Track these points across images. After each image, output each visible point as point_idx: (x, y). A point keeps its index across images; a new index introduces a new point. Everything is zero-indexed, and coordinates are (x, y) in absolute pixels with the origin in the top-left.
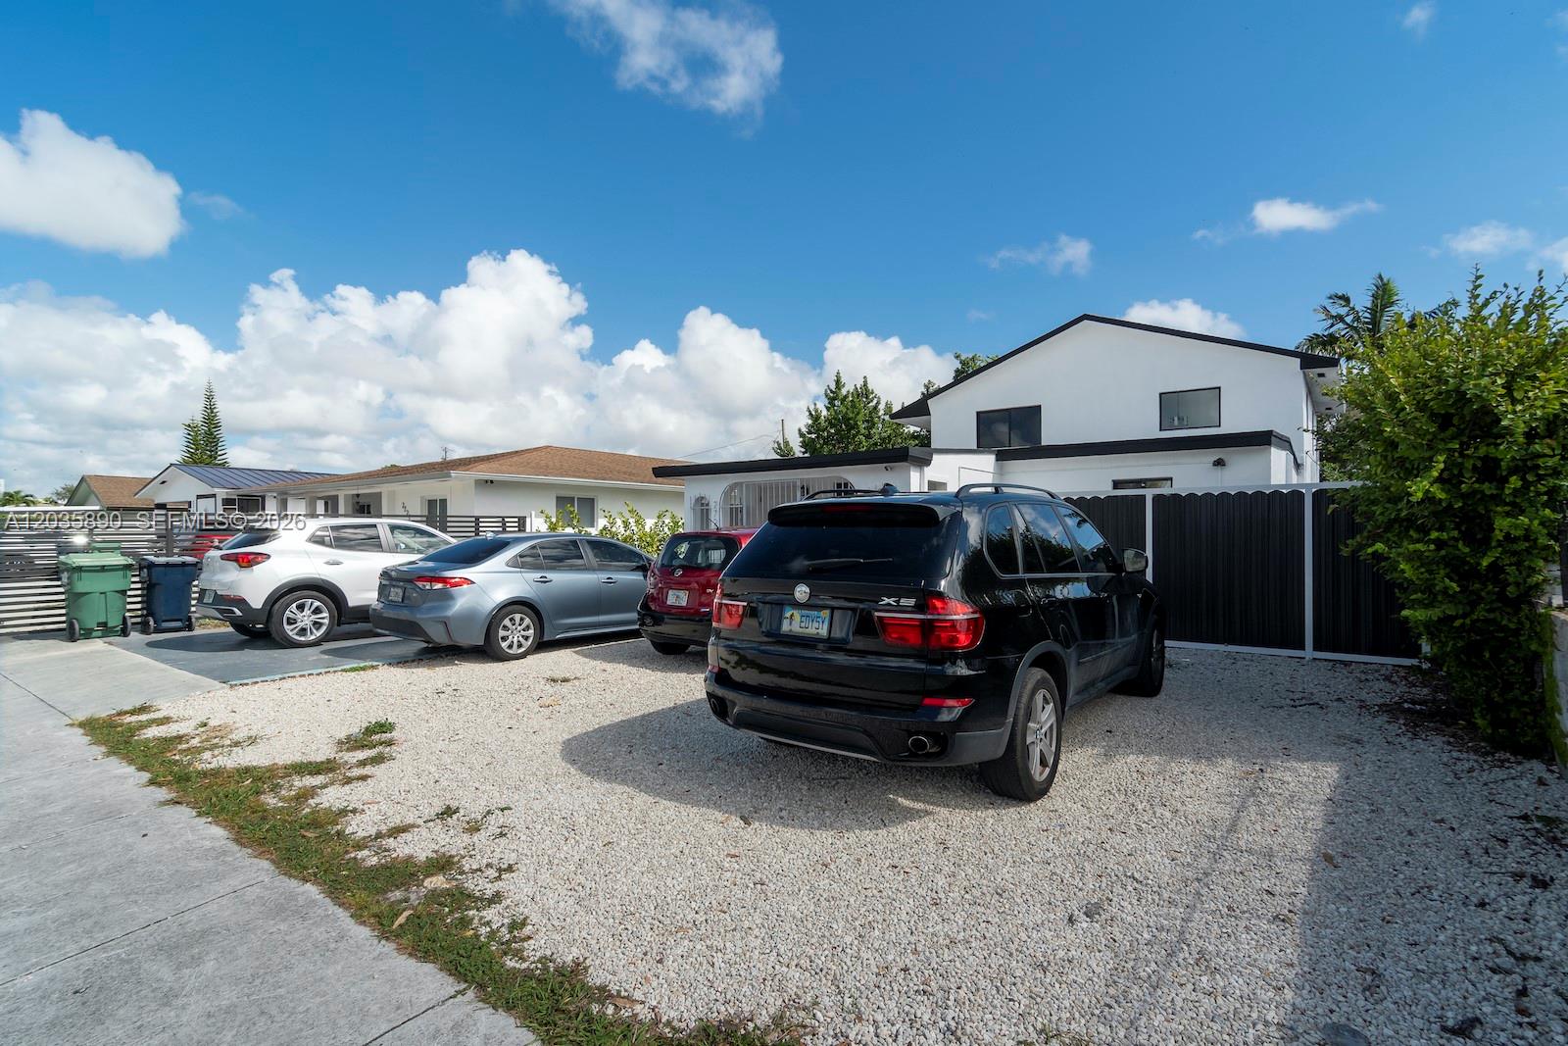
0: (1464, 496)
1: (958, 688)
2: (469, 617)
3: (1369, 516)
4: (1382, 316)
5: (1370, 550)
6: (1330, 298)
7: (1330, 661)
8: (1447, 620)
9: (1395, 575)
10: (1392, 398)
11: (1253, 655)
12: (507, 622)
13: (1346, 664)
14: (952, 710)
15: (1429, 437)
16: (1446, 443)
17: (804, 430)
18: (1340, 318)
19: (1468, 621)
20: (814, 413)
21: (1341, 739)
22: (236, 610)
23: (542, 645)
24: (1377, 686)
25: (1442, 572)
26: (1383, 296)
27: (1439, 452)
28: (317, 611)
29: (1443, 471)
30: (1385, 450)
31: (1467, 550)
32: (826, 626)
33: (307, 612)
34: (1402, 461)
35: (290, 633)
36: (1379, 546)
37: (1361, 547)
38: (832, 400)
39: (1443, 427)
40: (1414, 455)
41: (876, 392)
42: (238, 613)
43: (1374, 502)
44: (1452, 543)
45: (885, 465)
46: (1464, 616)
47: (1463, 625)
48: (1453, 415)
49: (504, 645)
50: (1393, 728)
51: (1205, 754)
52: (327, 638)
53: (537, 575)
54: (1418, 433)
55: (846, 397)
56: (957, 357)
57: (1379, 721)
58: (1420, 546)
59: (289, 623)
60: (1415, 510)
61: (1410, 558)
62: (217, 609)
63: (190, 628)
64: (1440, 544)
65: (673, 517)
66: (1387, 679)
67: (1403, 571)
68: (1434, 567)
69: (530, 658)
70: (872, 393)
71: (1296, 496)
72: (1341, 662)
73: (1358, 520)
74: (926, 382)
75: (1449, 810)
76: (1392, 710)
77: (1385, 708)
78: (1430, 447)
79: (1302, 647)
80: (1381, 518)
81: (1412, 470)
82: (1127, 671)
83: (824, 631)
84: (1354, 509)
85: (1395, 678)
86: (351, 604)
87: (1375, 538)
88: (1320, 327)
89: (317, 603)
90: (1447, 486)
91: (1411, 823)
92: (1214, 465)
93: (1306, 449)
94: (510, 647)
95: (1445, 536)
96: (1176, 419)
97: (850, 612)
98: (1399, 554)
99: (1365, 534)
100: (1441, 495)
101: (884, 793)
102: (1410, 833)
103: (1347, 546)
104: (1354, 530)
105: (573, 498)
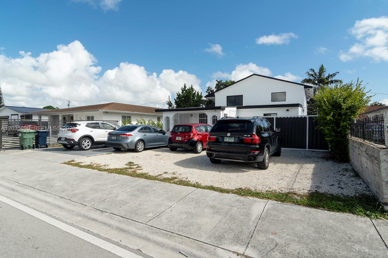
0: (336, 119)
1: (257, 149)
2: (131, 142)
3: (320, 122)
4: (321, 74)
5: (320, 128)
6: (310, 70)
7: (311, 151)
8: (333, 140)
9: (325, 133)
10: (324, 102)
11: (296, 150)
12: (139, 144)
13: (315, 151)
14: (257, 153)
15: (330, 109)
16: (333, 110)
17: (176, 98)
18: (312, 75)
19: (336, 140)
20: (178, 94)
21: (315, 161)
22: (72, 142)
23: (145, 149)
24: (320, 154)
25: (332, 132)
26: (322, 70)
27: (332, 112)
28: (88, 142)
29: (333, 115)
30: (323, 110)
31: (336, 128)
32: (233, 140)
33: (86, 142)
34: (326, 113)
35: (83, 147)
36: (322, 127)
37: (319, 128)
38: (183, 91)
39: (333, 107)
40: (328, 112)
41: (195, 89)
42: (73, 142)
43: (321, 120)
44: (334, 127)
45: (215, 110)
46: (335, 139)
47: (335, 141)
48: (335, 105)
49: (138, 149)
50: (324, 160)
51: (292, 163)
52: (91, 148)
53: (143, 134)
54: (329, 108)
55: (187, 90)
56: (217, 80)
57: (321, 159)
58: (329, 127)
59: (83, 145)
60: (328, 121)
61: (328, 129)
62: (67, 142)
63: (47, 147)
64: (332, 127)
65: (152, 121)
66: (322, 153)
67: (326, 132)
68: (331, 131)
69: (143, 152)
70: (194, 89)
71: (305, 118)
72: (314, 151)
73: (318, 123)
74: (208, 87)
75: (332, 169)
76: (323, 158)
77: (322, 158)
78: (331, 111)
79: (306, 148)
80: (322, 123)
81: (328, 114)
82: (276, 151)
83: (233, 141)
84: (318, 120)
85: (324, 153)
86: (95, 141)
87: (321, 126)
88: (307, 77)
89: (88, 140)
90: (333, 117)
91: (326, 170)
92: (286, 111)
93: (305, 106)
94: (139, 149)
95: (333, 126)
96: (275, 99)
97: (237, 138)
98: (325, 129)
99: (319, 125)
100: (332, 119)
101: (240, 169)
102: (326, 171)
103: (316, 127)
104: (317, 125)
105: (126, 116)
